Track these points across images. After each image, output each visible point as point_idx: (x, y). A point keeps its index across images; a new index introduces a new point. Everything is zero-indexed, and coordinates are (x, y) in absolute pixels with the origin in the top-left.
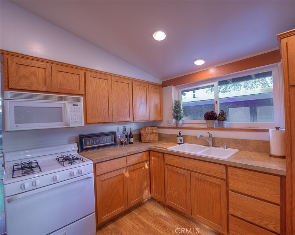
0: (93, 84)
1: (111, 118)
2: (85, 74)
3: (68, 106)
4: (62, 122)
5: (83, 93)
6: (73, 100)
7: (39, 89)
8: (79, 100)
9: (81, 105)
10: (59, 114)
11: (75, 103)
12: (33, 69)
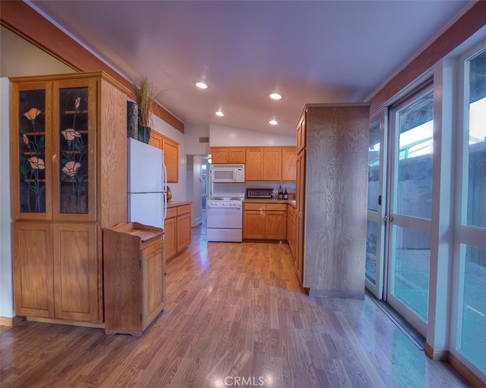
0: (251, 155)
1: (262, 177)
2: (246, 150)
3: (236, 170)
4: (233, 178)
5: (244, 162)
6: (239, 166)
7: (224, 162)
8: (242, 167)
9: (243, 169)
10: (231, 174)
11: (240, 168)
12: (221, 153)
